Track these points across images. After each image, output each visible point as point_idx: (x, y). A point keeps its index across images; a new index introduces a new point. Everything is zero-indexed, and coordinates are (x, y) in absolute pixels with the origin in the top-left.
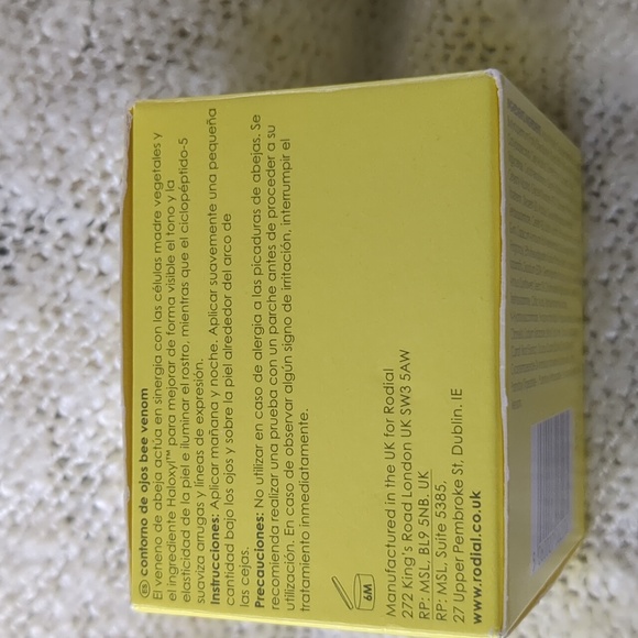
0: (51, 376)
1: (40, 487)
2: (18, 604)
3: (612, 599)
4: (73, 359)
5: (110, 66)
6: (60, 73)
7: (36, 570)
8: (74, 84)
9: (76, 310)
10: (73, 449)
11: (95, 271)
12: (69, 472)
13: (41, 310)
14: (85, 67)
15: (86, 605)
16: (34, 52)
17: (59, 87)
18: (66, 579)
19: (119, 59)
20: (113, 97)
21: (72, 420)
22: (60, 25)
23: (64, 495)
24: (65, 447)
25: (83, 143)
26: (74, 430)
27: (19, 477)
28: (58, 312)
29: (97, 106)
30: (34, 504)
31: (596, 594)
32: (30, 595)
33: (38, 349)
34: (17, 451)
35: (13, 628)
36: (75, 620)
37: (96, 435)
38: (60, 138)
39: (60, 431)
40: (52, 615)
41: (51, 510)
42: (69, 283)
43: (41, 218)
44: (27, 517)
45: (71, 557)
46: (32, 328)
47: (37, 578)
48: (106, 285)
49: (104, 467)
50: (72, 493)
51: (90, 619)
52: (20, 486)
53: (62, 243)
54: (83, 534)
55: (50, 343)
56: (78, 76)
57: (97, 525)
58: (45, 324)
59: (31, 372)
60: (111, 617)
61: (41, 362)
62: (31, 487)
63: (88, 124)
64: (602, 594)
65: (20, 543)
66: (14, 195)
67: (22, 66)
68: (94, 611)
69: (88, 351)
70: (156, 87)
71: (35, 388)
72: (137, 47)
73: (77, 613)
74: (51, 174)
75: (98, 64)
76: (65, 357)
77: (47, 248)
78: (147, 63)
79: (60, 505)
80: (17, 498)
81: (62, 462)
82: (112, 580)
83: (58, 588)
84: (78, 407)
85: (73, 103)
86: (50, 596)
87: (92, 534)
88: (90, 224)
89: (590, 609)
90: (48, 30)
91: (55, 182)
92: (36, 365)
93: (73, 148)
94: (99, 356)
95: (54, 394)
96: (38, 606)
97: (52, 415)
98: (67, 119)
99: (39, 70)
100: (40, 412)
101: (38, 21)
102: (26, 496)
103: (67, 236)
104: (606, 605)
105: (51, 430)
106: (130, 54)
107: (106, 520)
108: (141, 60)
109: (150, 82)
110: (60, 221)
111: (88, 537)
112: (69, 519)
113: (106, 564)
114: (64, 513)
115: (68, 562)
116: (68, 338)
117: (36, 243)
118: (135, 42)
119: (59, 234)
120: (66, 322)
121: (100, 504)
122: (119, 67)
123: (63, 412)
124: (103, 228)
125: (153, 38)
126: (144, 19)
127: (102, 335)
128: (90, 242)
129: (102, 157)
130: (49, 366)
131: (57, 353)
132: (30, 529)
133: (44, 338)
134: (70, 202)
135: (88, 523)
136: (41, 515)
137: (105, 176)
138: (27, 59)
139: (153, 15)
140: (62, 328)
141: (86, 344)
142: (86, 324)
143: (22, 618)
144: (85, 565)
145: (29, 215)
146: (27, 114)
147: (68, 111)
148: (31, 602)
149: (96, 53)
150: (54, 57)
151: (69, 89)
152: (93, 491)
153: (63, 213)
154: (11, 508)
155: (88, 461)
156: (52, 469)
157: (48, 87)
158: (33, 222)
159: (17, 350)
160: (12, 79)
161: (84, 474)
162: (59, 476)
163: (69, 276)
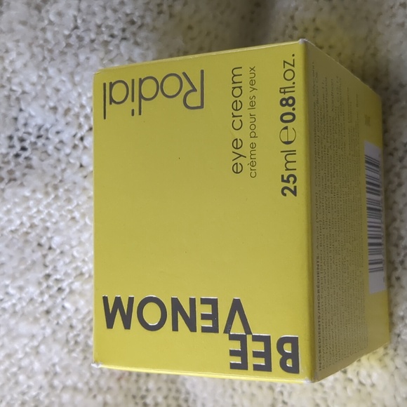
0: (49, 224)
1: (32, 290)
2: (13, 361)
3: (373, 385)
4: (61, 215)
5: (87, 40)
6: (58, 43)
7: (25, 341)
8: (66, 50)
9: (66, 187)
10: (55, 269)
11: (78, 164)
12: (51, 283)
13: (46, 185)
14: (73, 40)
15: (54, 365)
16: (44, 30)
17: (56, 52)
18: (43, 348)
19: (93, 36)
20: (88, 58)
21: (58, 251)
22: (60, 14)
23: (46, 297)
24: (51, 267)
25: (69, 86)
26: (58, 257)
27: (21, 282)
28: (56, 188)
29: (78, 65)
30: (28, 300)
31: (364, 381)
32: (20, 355)
33: (41, 208)
34: (22, 267)
35: (8, 374)
36: (46, 373)
37: (71, 262)
38: (56, 82)
39: (50, 257)
40: (33, 369)
41: (37, 305)
42: (64, 170)
43: (47, 130)
44: (23, 308)
45: (47, 335)
46: (39, 196)
47: (25, 345)
48: (85, 173)
49: (72, 283)
50: (51, 296)
51: (56, 374)
52: (21, 289)
53: (59, 146)
54: (55, 322)
55: (49, 205)
56: (68, 45)
57: (64, 317)
58: (47, 194)
59: (36, 221)
60: (68, 373)
61: (42, 216)
62: (27, 290)
63: (72, 74)
64: (368, 382)
65: (17, 323)
66: (31, 116)
67: (37, 38)
68: (58, 369)
69: (71, 211)
70: (113, 54)
71: (38, 231)
72: (103, 29)
73: (48, 369)
74: (52, 104)
75: (80, 39)
76: (57, 214)
77: (50, 148)
78: (109, 39)
79: (43, 302)
80: (18, 296)
81: (48, 276)
82: (71, 351)
83: (38, 353)
84: (62, 244)
85: (64, 61)
86: (32, 358)
87: (61, 322)
88: (75, 136)
89: (359, 391)
90: (52, 18)
91: (54, 109)
92: (39, 218)
93: (63, 90)
94: (77, 215)
95: (49, 235)
96: (25, 363)
97: (47, 247)
98: (60, 71)
99: (46, 41)
100: (40, 245)
101: (47, 11)
102: (24, 295)
103: (61, 142)
104: (369, 389)
105: (45, 256)
106: (99, 33)
107: (70, 314)
108: (106, 37)
109: (110, 51)
110: (58, 133)
111: (58, 324)
112: (48, 312)
113: (67, 341)
114: (45, 308)
115: (44, 337)
116: (59, 204)
117: (44, 145)
118: (103, 26)
119: (57, 140)
120: (60, 194)
121: (67, 305)
122: (93, 41)
123: (54, 246)
124: (82, 139)
125: (114, 24)
126: (109, 13)
127: (80, 203)
128: (75, 147)
129: (80, 95)
130: (47, 218)
131: (52, 212)
132: (24, 315)
133: (45, 203)
134: (63, 122)
135: (58, 316)
136: (31, 308)
137: (82, 106)
138: (40, 34)
139: (115, 11)
140: (57, 197)
141: (70, 208)
142: (71, 196)
143: (14, 369)
144: (55, 340)
145: (40, 128)
146: (38, 67)
147: (61, 66)
148: (21, 359)
149: (79, 32)
150: (55, 34)
151: (63, 53)
152: (63, 296)
153: (59, 128)
154: (14, 301)
155: (63, 278)
156: (41, 280)
157: (51, 51)
158: (42, 132)
159: (29, 208)
160: (30, 45)
161: (60, 286)
162: (45, 285)
163: (63, 166)
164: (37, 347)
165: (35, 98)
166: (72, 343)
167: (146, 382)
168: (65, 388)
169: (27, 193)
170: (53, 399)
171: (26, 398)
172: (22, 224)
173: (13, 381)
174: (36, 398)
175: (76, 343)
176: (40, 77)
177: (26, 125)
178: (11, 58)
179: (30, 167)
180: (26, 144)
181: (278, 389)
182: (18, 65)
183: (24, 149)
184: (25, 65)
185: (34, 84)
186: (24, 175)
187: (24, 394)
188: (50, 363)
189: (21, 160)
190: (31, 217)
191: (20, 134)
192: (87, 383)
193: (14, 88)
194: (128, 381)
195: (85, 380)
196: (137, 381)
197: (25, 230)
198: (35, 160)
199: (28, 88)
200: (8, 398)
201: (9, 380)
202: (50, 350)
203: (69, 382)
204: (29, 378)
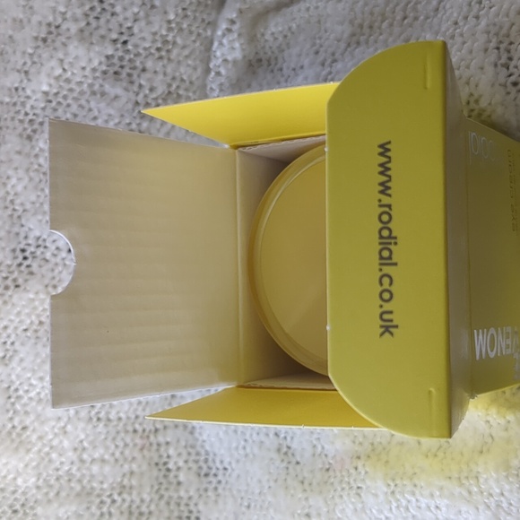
164: (64, 427)
165: (35, 214)
166: (95, 419)
167: (166, 450)
168: (93, 461)
169: (32, 296)
170: (84, 472)
171: (60, 473)
172: (32, 323)
173: (47, 460)
174: (68, 472)
175: (99, 419)
176: (38, 196)
177: (26, 237)
178: (12, 183)
179: (31, 273)
180: (27, 254)
181: (282, 435)
182: (19, 188)
183: (25, 258)
184: (25, 188)
185: (33, 203)
186: (26, 281)
187: (58, 470)
188: (78, 440)
189: (23, 268)
190: (38, 316)
191: (22, 246)
192: (113, 454)
193: (17, 208)
194: (149, 450)
195: (111, 451)
196: (158, 450)
197: (35, 327)
198: (35, 267)
199: (28, 206)
200: (45, 474)
201: (43, 459)
202: (76, 429)
203: (97, 455)
204: (61, 455)
